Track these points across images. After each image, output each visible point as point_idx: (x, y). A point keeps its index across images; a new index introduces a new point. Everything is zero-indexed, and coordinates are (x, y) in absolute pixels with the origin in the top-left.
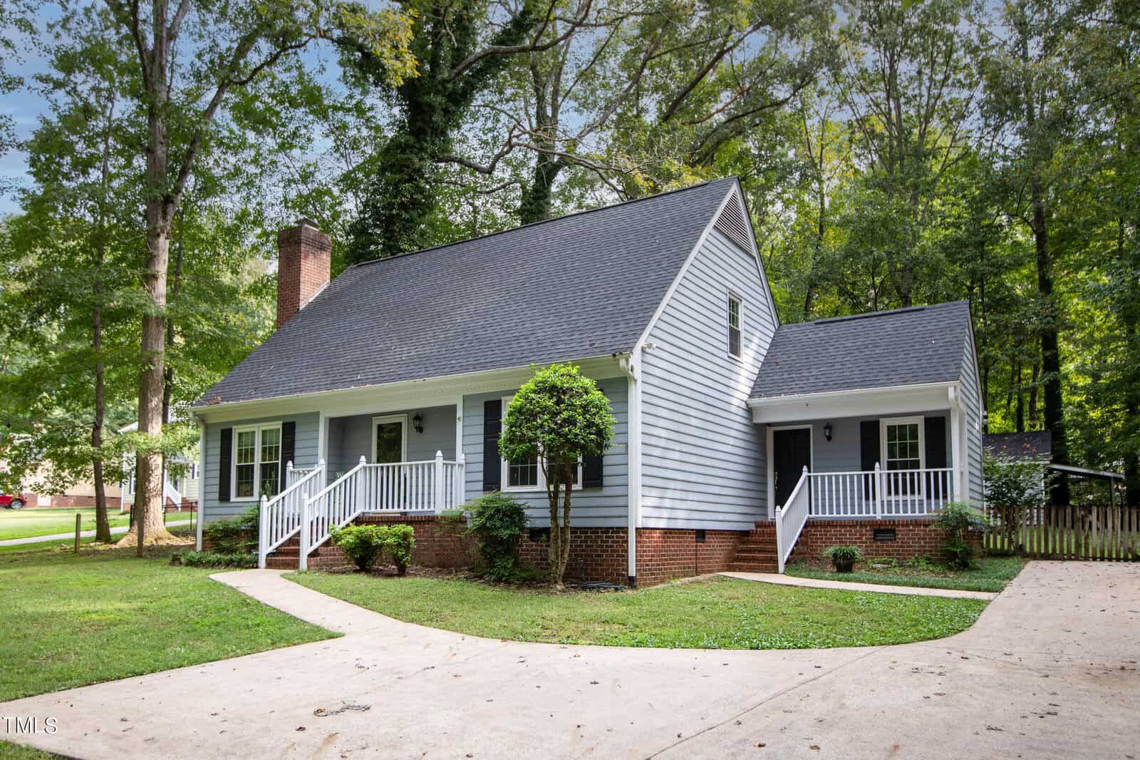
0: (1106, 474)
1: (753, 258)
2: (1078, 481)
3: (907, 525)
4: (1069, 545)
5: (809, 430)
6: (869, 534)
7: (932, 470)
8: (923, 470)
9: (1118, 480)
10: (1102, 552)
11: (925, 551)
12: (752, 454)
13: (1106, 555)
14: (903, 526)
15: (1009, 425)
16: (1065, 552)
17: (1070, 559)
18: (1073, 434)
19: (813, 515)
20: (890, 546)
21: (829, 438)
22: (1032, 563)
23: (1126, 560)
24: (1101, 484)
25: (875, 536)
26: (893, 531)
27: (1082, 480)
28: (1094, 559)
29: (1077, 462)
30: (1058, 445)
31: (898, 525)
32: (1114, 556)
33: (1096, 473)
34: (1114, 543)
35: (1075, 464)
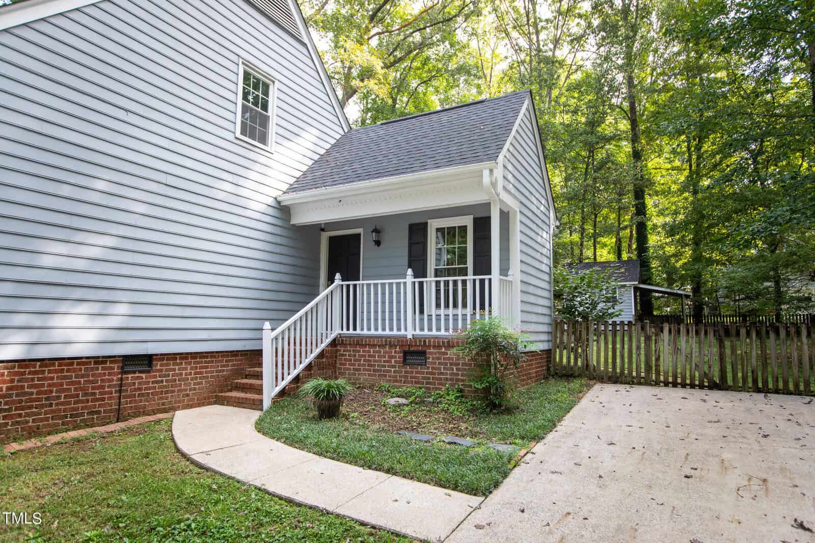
0: (679, 292)
1: (304, 45)
2: (659, 298)
3: (439, 347)
4: (638, 367)
5: (359, 235)
6: (399, 357)
7: (478, 277)
8: (470, 277)
9: (687, 297)
10: (675, 377)
11: (458, 380)
12: (299, 262)
13: (679, 380)
14: (434, 347)
15: (612, 257)
16: (634, 374)
17: (640, 384)
18: (654, 264)
19: (345, 331)
20: (420, 372)
21: (378, 243)
22: (598, 387)
23: (701, 387)
24: (675, 300)
25: (405, 360)
26: (423, 353)
27: (662, 297)
28: (666, 384)
29: (659, 283)
30: (645, 271)
31: (429, 346)
32: (688, 382)
33: (672, 291)
34: (688, 367)
35: (657, 285)
